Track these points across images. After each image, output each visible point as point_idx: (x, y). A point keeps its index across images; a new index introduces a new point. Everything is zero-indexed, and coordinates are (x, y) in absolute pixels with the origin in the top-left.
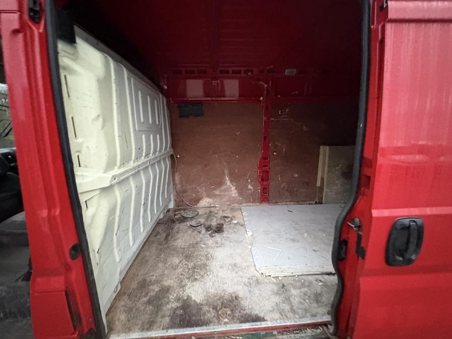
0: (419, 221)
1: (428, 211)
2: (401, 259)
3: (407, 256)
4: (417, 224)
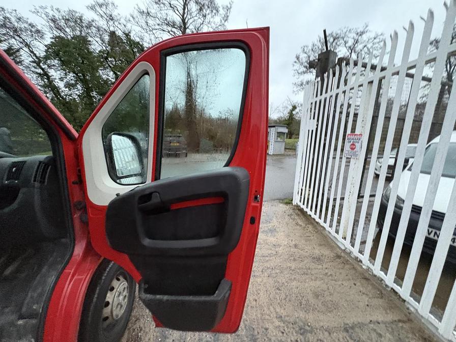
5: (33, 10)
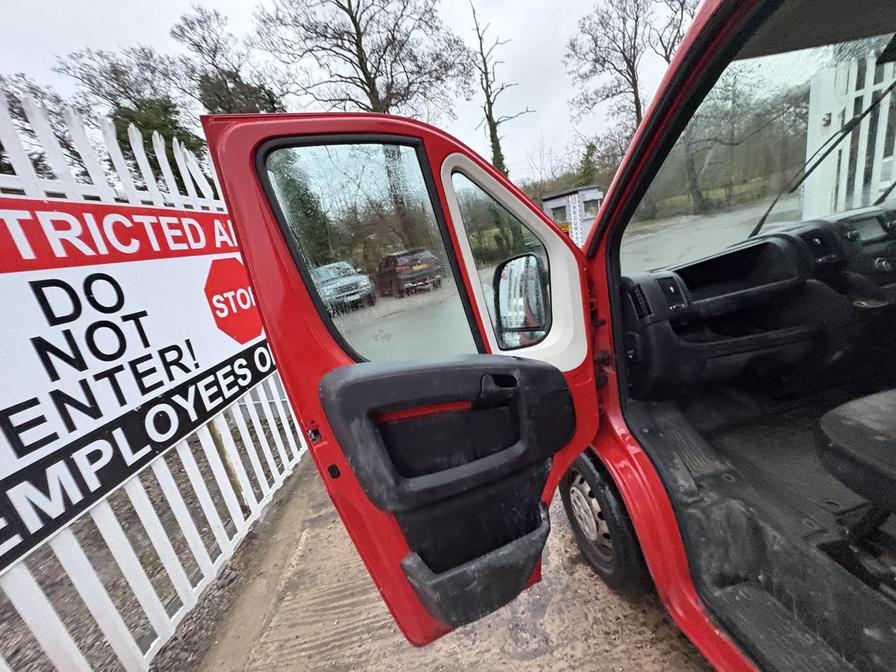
5: (58, 66)
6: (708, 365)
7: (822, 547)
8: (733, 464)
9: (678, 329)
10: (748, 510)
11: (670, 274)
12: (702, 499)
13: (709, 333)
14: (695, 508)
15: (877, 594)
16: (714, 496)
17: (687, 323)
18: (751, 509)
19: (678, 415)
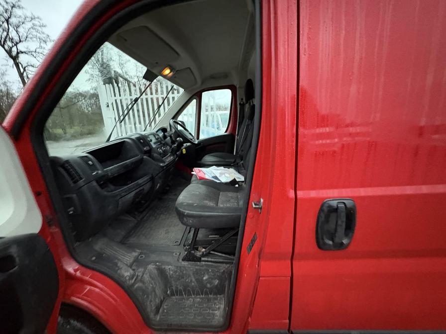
0: (349, 203)
1: (363, 192)
2: (331, 243)
3: (337, 240)
4: (345, 205)
6: (120, 203)
7: (183, 260)
8: (139, 249)
9: (102, 186)
10: (156, 265)
11: (85, 154)
12: (138, 276)
13: (112, 187)
14: (136, 283)
15: (202, 262)
16: (141, 270)
17: (104, 181)
18: (157, 264)
19: (105, 240)
